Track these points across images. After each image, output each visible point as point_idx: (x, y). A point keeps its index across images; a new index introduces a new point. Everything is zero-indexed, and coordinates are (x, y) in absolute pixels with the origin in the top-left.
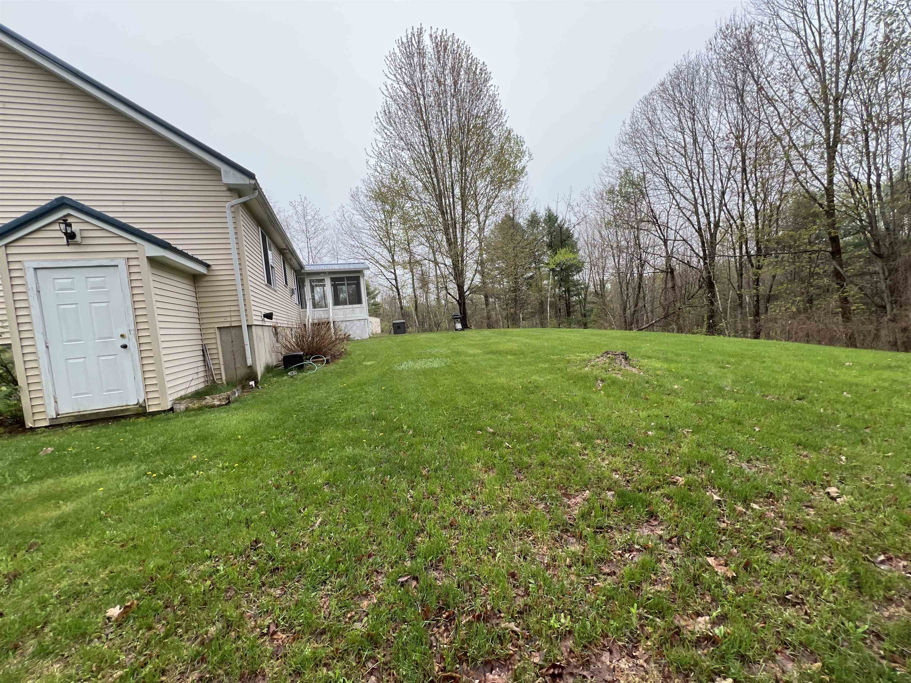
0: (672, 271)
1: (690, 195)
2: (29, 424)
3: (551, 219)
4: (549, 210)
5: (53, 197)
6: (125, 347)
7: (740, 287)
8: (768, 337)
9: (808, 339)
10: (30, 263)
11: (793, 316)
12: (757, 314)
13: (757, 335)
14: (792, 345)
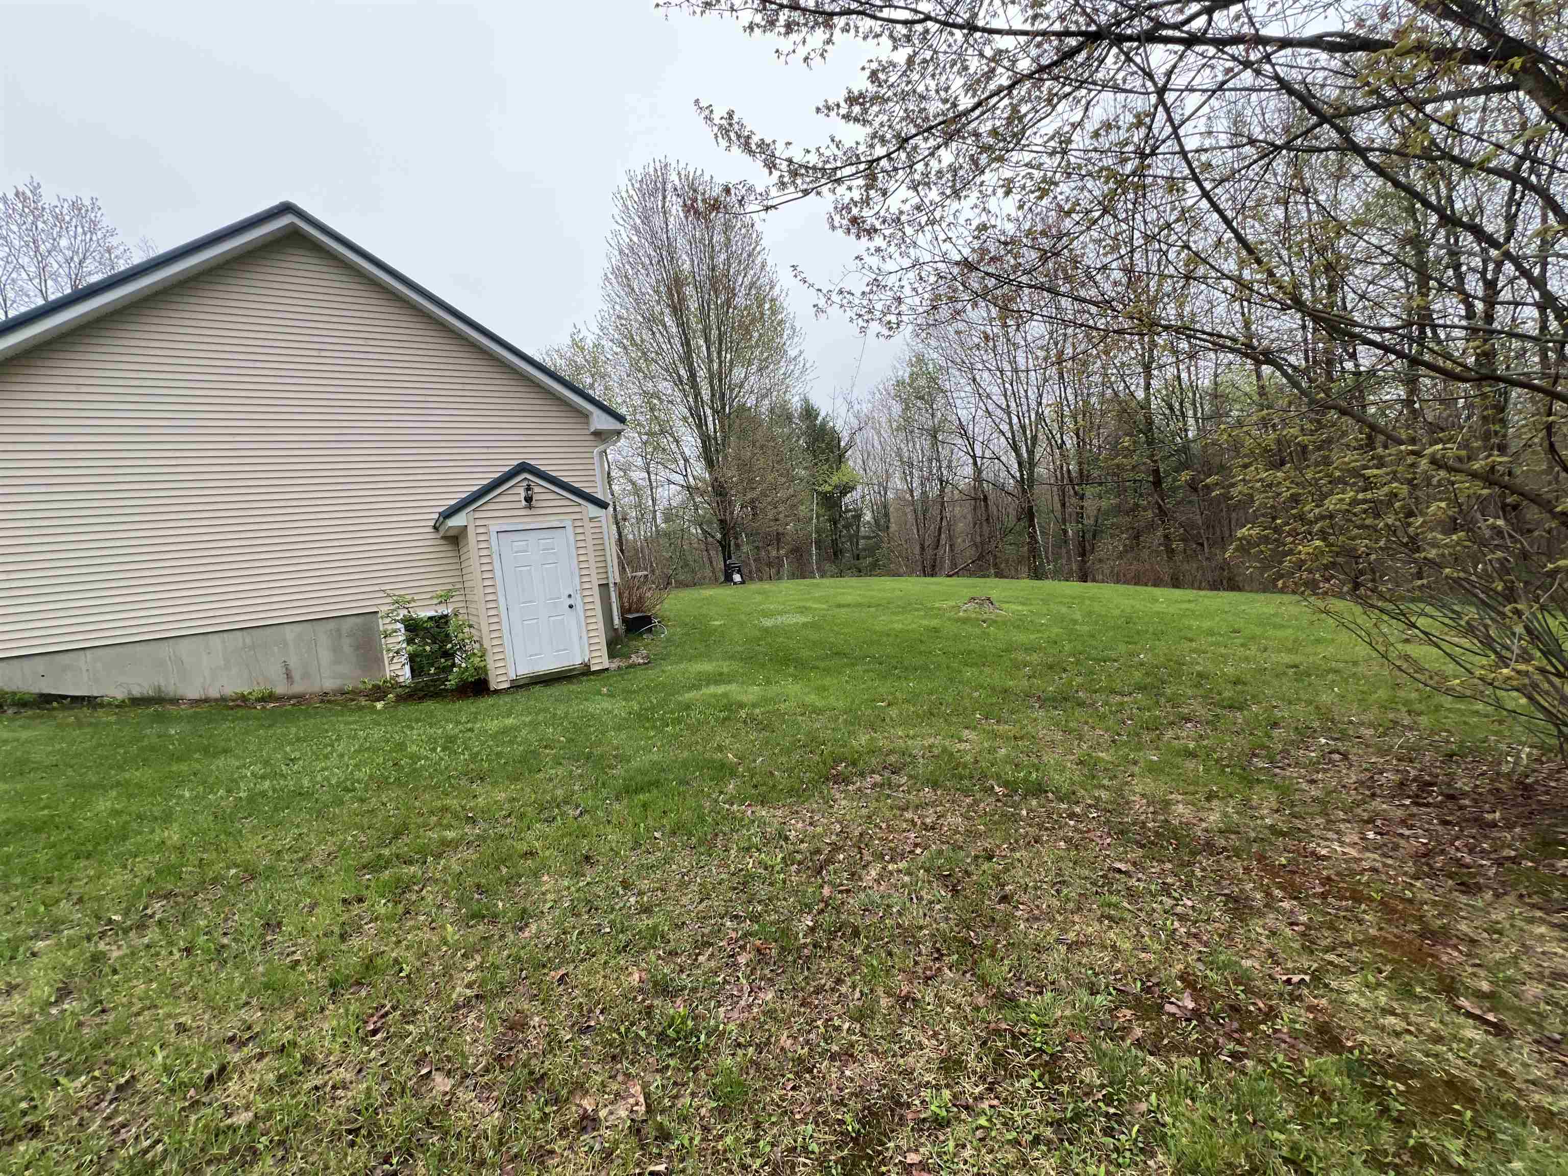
0: (985, 499)
1: (1002, 402)
2: (493, 686)
3: (809, 413)
4: (806, 400)
5: (516, 463)
6: (571, 607)
7: (1064, 521)
8: (1094, 580)
9: (1137, 580)
10: (494, 526)
11: (1120, 556)
12: (1083, 554)
13: (1084, 578)
14: (1121, 588)
